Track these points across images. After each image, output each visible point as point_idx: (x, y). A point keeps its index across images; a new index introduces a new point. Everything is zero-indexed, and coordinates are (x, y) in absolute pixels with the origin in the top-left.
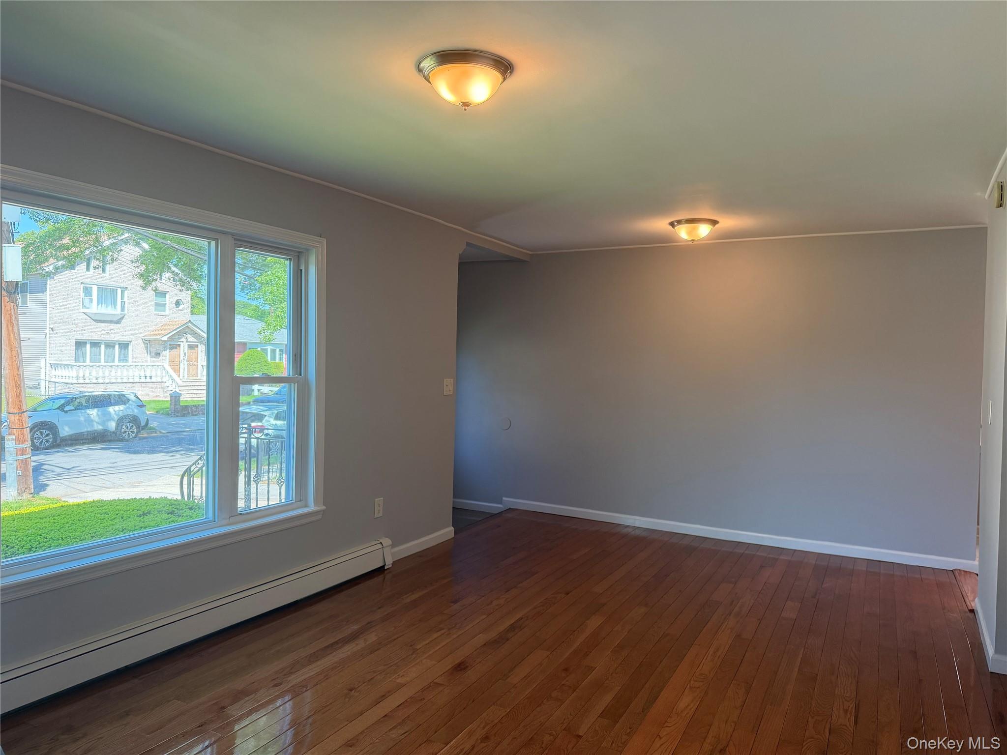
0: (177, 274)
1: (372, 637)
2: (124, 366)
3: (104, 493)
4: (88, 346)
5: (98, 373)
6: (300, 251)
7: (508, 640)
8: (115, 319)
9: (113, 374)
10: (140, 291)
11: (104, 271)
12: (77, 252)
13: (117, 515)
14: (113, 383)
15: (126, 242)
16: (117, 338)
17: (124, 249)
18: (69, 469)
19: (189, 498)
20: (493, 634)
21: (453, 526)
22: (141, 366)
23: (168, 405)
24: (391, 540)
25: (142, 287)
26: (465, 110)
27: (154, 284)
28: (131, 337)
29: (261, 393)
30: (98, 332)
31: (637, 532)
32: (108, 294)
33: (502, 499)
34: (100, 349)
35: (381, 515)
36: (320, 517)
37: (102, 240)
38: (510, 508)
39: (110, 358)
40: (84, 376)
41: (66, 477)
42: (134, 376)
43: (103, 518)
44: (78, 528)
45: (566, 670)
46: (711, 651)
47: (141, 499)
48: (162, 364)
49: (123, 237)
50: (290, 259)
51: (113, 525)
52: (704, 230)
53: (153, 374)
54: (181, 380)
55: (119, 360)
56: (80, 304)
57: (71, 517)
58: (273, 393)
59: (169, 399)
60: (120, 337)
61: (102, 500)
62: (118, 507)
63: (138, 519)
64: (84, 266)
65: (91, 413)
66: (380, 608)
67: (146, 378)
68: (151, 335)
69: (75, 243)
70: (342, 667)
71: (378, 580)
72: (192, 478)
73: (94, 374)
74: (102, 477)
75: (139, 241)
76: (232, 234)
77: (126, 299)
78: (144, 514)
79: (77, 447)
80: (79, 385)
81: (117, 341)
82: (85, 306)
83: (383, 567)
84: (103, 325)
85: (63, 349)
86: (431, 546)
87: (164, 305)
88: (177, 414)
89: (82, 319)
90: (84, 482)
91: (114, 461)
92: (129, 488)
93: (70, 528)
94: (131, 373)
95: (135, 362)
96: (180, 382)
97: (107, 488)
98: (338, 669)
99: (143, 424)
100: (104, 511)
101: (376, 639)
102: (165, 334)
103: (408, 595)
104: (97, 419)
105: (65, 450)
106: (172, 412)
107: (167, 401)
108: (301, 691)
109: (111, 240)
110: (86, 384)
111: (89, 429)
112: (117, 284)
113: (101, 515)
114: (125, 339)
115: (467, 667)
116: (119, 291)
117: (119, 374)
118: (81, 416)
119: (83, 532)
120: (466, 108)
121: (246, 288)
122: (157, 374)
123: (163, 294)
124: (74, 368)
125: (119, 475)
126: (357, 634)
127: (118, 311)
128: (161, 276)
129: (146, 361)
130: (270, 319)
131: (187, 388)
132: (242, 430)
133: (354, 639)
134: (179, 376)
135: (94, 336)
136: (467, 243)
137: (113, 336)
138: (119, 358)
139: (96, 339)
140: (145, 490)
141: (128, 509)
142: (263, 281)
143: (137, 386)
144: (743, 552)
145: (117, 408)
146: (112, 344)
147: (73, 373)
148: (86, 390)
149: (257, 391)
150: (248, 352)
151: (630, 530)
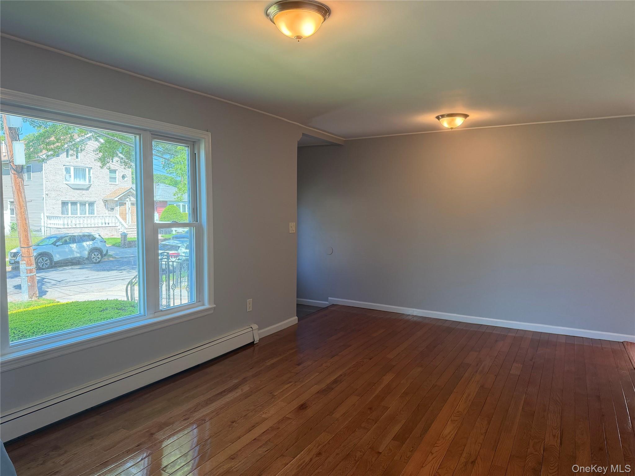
0: (122, 158)
1: (246, 388)
2: (92, 217)
3: (81, 296)
4: (70, 205)
5: (76, 222)
6: (194, 141)
7: (333, 389)
8: (85, 188)
9: (85, 222)
10: (100, 170)
11: (77, 157)
12: (59, 146)
13: (87, 311)
14: (85, 228)
15: (89, 139)
16: (87, 199)
17: (89, 143)
18: (59, 281)
19: (132, 300)
20: (323, 386)
21: (297, 316)
22: (102, 216)
23: (119, 241)
24: (258, 326)
25: (101, 167)
26: (298, 41)
27: (108, 165)
28: (96, 199)
29: (177, 232)
30: (75, 196)
31: (415, 319)
32: (80, 172)
33: (328, 298)
34: (77, 207)
35: (251, 309)
36: (212, 312)
37: (74, 138)
38: (333, 304)
39: (83, 212)
40: (68, 223)
41: (58, 286)
42: (98, 223)
43: (78, 312)
44: (62, 320)
45: (370, 409)
46: (465, 396)
47: (102, 300)
48: (115, 215)
49: (88, 136)
50: (188, 146)
51: (84, 317)
52: (459, 121)
53: (110, 222)
54: (127, 225)
55: (89, 213)
56: (63, 178)
57: (58, 313)
58: (184, 232)
59: (120, 237)
60: (89, 198)
61: (78, 301)
62: (87, 306)
63: (100, 313)
64: (65, 154)
65: (72, 246)
66: (251, 369)
67: (106, 224)
68: (108, 197)
69: (58, 140)
70: (227, 407)
71: (249, 351)
72: (133, 287)
73: (74, 222)
74: (80, 286)
75: (97, 137)
76: (150, 131)
77: (91, 175)
78: (103, 310)
79: (64, 268)
80: (64, 229)
81: (87, 201)
82: (66, 180)
83: (253, 342)
84: (78, 191)
85: (54, 206)
86: (283, 328)
87: (115, 178)
88: (125, 246)
89: (65, 188)
90: (69, 289)
91: (87, 276)
92: (96, 292)
93: (58, 320)
94: (96, 221)
95: (99, 214)
96: (126, 226)
97: (83, 293)
98: (225, 408)
99: (104, 253)
100: (79, 308)
101: (249, 389)
102: (116, 196)
103: (269, 360)
104: (76, 250)
105: (58, 270)
106: (122, 245)
107: (119, 238)
108: (202, 423)
109: (80, 138)
110: (70, 228)
111: (71, 256)
112: (86, 165)
113: (77, 311)
114: (92, 200)
115: (307, 407)
116: (87, 170)
117: (89, 222)
118: (66, 248)
119: (66, 322)
120: (299, 40)
121: (166, 166)
122: (112, 221)
123: (114, 171)
124: (61, 218)
125: (90, 285)
126: (237, 386)
127: (87, 182)
128: (112, 159)
129: (106, 213)
130: (180, 186)
131: (131, 230)
132: (164, 256)
133: (235, 389)
134: (126, 223)
135: (73, 198)
136: (303, 134)
137: (85, 198)
138: (89, 212)
139: (74, 200)
140: (107, 294)
141: (94, 307)
142: (175, 162)
143: (100, 229)
144: (484, 331)
145: (88, 243)
146: (85, 203)
147: (61, 222)
148: (69, 232)
149: (175, 231)
150: (168, 207)
151: (410, 317)
